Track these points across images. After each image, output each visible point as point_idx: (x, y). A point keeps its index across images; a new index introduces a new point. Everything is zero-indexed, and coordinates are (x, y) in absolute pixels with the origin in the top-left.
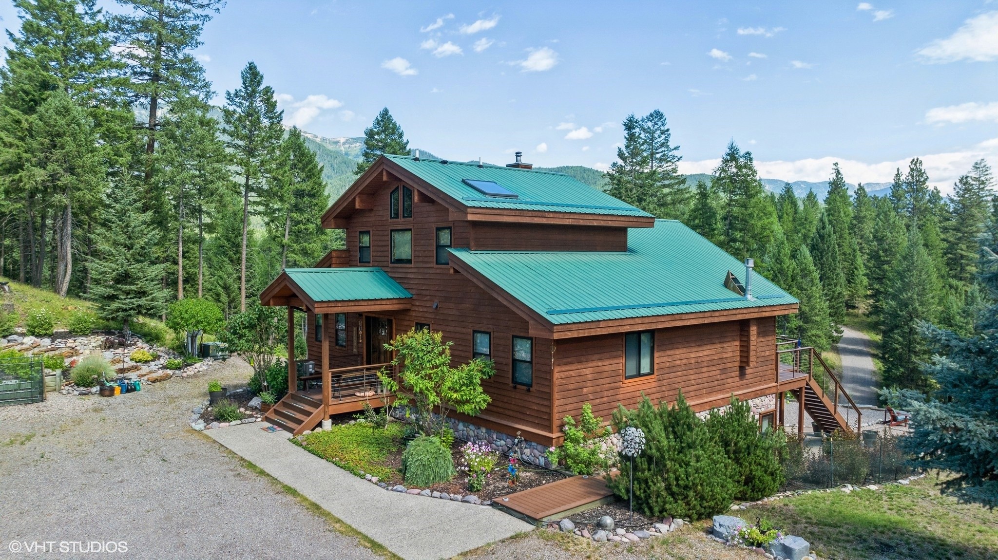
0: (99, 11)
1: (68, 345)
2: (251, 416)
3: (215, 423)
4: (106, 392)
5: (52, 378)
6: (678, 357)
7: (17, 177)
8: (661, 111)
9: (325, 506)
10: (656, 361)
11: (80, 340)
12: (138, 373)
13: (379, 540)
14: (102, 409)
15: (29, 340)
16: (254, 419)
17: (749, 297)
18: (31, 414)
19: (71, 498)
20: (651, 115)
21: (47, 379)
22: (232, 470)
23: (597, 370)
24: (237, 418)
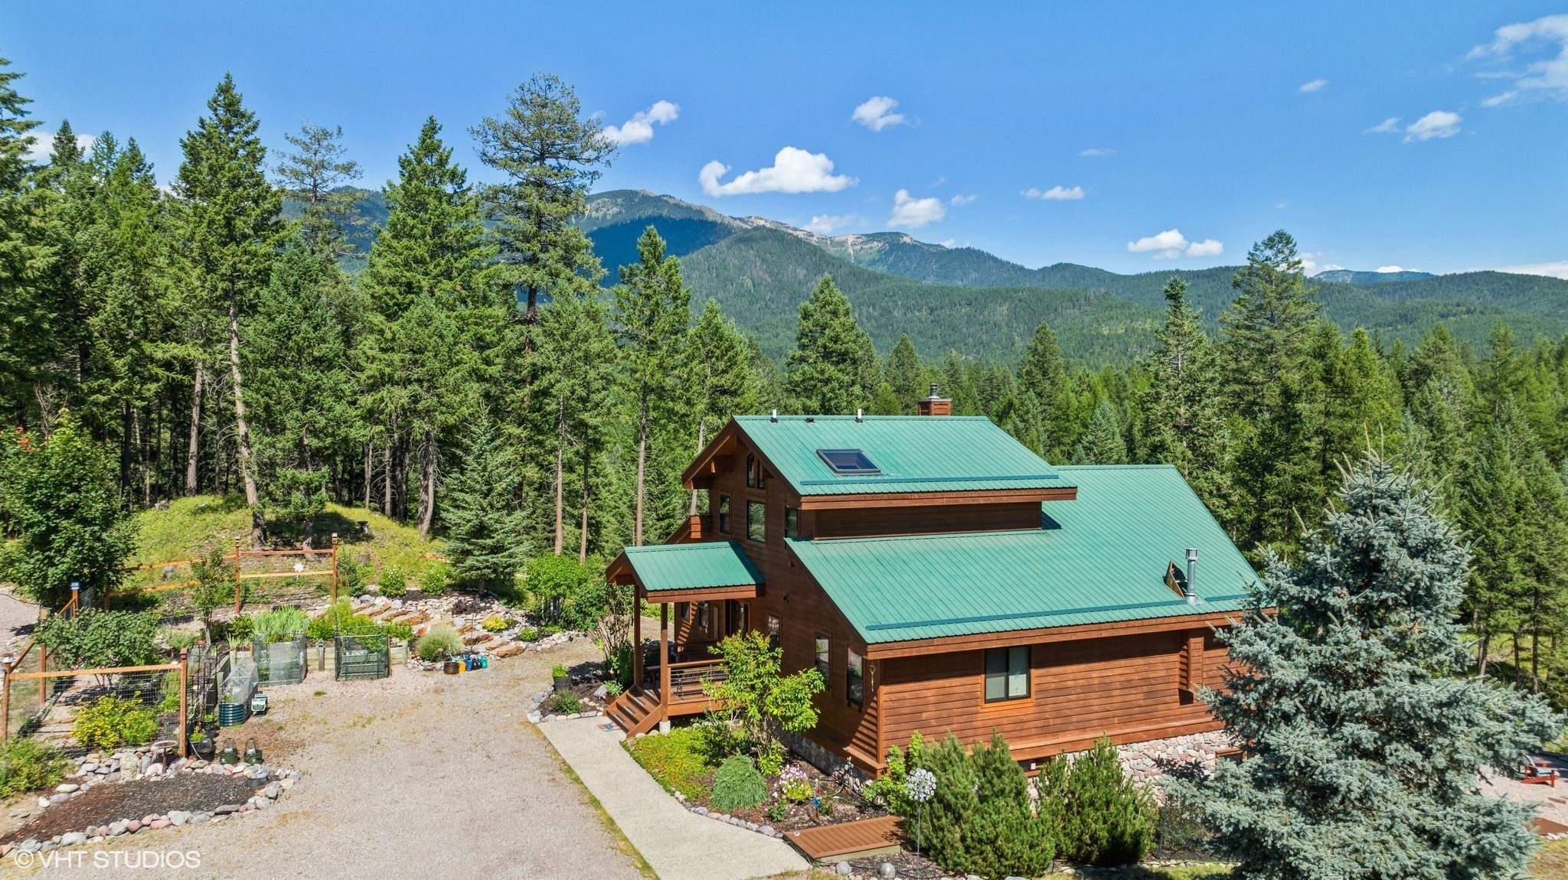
0: (469, 189)
1: (419, 608)
2: (594, 708)
3: (551, 716)
4: (452, 669)
5: (398, 651)
6: (1071, 676)
7: (379, 396)
8: (1288, 231)
9: (619, 823)
10: (1034, 681)
11: (433, 601)
12: (488, 644)
13: (651, 863)
14: (443, 690)
15: (381, 601)
16: (594, 712)
17: (1191, 600)
18: (375, 692)
19: (396, 790)
20: (1271, 239)
21: (393, 651)
22: (549, 774)
23: (942, 691)
24: (578, 711)
